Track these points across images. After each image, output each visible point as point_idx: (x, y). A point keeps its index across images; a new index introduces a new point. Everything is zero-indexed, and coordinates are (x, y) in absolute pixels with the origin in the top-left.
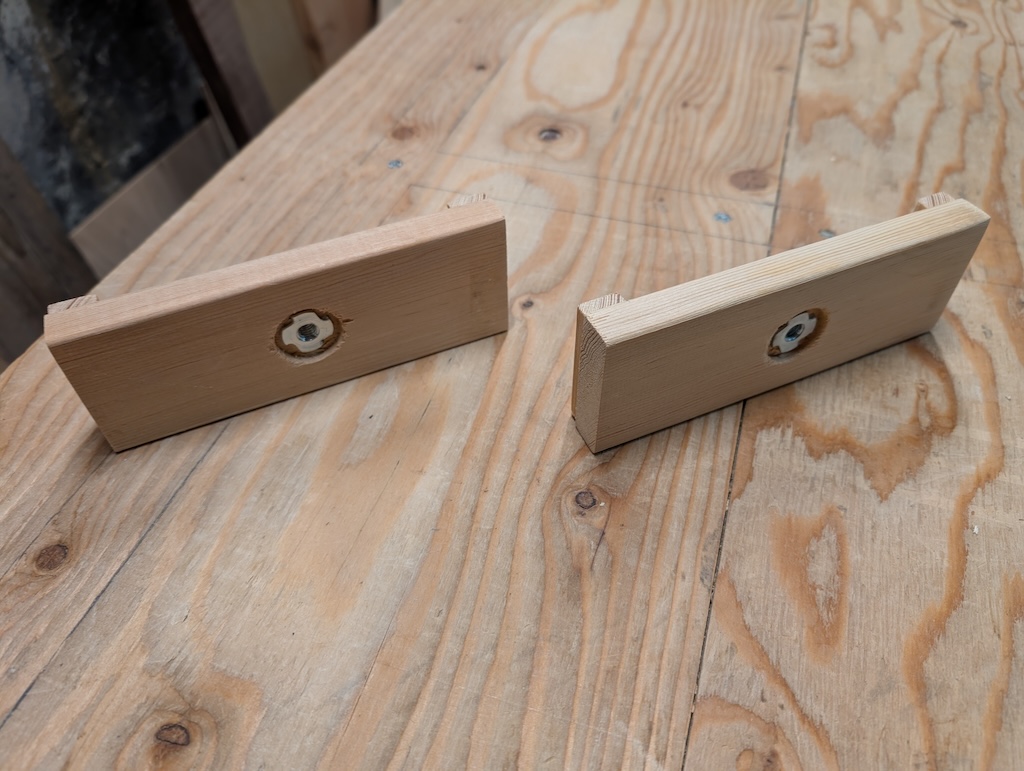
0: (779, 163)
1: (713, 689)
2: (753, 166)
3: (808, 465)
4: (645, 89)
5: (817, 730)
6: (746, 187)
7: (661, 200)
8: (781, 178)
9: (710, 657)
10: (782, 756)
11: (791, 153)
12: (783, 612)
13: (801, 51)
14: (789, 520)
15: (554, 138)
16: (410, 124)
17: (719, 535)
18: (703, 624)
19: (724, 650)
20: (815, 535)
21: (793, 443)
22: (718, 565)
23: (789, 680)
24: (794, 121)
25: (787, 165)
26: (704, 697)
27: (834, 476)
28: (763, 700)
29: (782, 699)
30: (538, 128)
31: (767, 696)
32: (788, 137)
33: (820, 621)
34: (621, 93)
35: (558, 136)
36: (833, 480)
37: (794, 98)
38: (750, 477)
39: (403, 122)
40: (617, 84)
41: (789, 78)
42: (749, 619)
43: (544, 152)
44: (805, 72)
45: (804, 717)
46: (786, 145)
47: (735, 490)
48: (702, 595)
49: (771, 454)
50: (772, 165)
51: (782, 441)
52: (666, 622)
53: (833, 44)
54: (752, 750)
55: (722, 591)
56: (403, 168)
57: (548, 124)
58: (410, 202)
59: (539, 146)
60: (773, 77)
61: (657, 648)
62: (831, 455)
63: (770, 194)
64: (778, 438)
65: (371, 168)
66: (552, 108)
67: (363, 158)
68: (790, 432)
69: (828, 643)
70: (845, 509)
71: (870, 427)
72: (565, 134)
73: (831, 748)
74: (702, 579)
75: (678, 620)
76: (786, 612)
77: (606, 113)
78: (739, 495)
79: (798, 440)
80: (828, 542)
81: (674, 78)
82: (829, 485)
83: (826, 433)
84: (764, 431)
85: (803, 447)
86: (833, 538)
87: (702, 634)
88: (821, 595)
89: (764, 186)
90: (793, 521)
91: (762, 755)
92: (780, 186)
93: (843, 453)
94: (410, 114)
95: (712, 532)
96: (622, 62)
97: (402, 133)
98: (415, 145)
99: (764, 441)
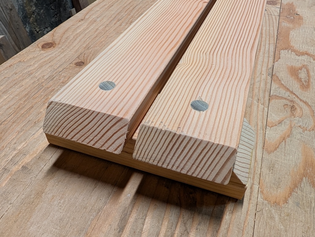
1: (274, 94)
3: (296, 57)
5: (305, 103)
6: (271, 4)
8: (281, 3)
9: (273, 88)
10: (296, 106)
12: (292, 82)
14: (292, 66)
17: (272, 68)
18: (270, 83)
19: (277, 87)
20: (300, 69)
21: (291, 53)
22: (273, 73)
23: (296, 93)
26: (272, 95)
28: (289, 96)
29: (294, 96)
31: (290, 96)
33: (303, 84)
36: (304, 60)
38: (279, 58)
42: (283, 83)
45: (301, 100)
47: (275, 60)
48: (269, 78)
49: (285, 54)
52: (260, 82)
54: (287, 105)
55: (274, 77)
61: (258, 87)
62: (303, 56)
63: (278, 6)
64: (287, 52)
68: (290, 51)
69: (306, 88)
70: (308, 65)
71: (314, 51)
73: (309, 106)
74: (269, 75)
75: (263, 82)
76: (293, 82)
78: (277, 61)
79: (293, 53)
83: (301, 52)
84: (282, 50)
86: (305, 70)
87: (270, 85)
88: (303, 80)
89: (276, 4)
90: (293, 66)
91: (290, 105)
93: (306, 56)
95: (270, 67)
99: (283, 52)
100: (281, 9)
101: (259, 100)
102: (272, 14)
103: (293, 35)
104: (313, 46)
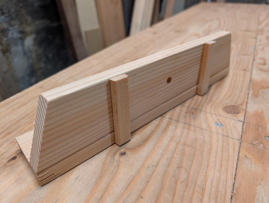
0: (245, 104)
2: (233, 104)
6: (230, 112)
7: (193, 113)
8: (246, 110)
11: (250, 101)
13: (252, 65)
24: (251, 89)
25: (248, 105)
32: (248, 94)
37: (250, 80)
41: (248, 74)
44: (254, 72)
46: (248, 98)
50: (242, 104)
53: (265, 64)
60: (242, 73)
63: (241, 117)
89: (238, 113)
92: (245, 113)
100: (245, 125)
102: (230, 136)
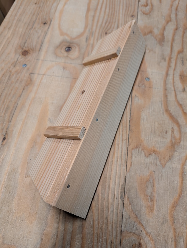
1: (125, 229)
3: (145, 159)
4: (94, 27)
9: (124, 220)
10: (142, 244)
13: (138, 8)
15: (70, 50)
16: (27, 49)
17: (124, 184)
19: (127, 218)
20: (148, 181)
21: (141, 153)
23: (143, 224)
26: (124, 232)
27: (151, 162)
28: (137, 230)
30: (65, 47)
33: (149, 205)
34: (87, 30)
35: (71, 49)
38: (131, 165)
39: (25, 49)
40: (86, 27)
42: (133, 208)
43: (67, 56)
44: (139, 17)
45: (147, 233)
48: (120, 202)
49: (136, 157)
51: (138, 153)
52: (113, 212)
56: (27, 67)
57: (67, 45)
58: (31, 80)
59: (66, 54)
61: (111, 220)
62: (150, 155)
65: (18, 68)
66: (68, 39)
67: (15, 64)
68: (140, 149)
69: (151, 211)
70: (155, 172)
71: (160, 145)
72: (73, 48)
73: (153, 240)
74: (121, 198)
75: (116, 211)
76: (141, 205)
77: (83, 39)
80: (151, 182)
81: (102, 23)
82: (150, 165)
83: (149, 148)
84: (134, 150)
85: (144, 154)
87: (122, 214)
88: (149, 198)
90: (142, 177)
91: (137, 245)
93: (153, 154)
94: (26, 45)
95: (122, 183)
96: (87, 17)
97: (25, 53)
98: (29, 57)
99: (134, 153)
101: (112, 243)
103: (144, 118)
104: (159, 135)
